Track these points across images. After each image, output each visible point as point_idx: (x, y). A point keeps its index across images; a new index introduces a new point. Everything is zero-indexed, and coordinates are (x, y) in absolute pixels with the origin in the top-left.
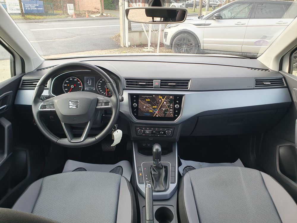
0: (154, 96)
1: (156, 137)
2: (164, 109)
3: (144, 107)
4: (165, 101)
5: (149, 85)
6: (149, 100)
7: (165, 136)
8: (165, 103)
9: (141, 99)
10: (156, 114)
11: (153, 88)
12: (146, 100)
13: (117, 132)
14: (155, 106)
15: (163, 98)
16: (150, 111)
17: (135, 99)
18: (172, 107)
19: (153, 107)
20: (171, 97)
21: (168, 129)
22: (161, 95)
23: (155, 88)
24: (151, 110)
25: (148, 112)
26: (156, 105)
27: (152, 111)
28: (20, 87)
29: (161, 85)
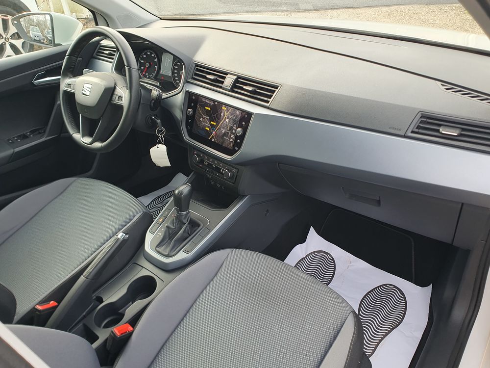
0: (216, 103)
2: (223, 131)
3: (201, 119)
4: (228, 117)
6: (209, 109)
8: (227, 120)
9: (200, 105)
10: (213, 136)
11: (221, 87)
12: (206, 108)
13: (158, 147)
14: (214, 122)
16: (206, 128)
18: (235, 130)
19: (212, 122)
20: (237, 112)
22: (226, 105)
24: (208, 127)
25: (204, 129)
26: (216, 120)
27: (208, 129)
28: (94, 55)
29: (233, 86)
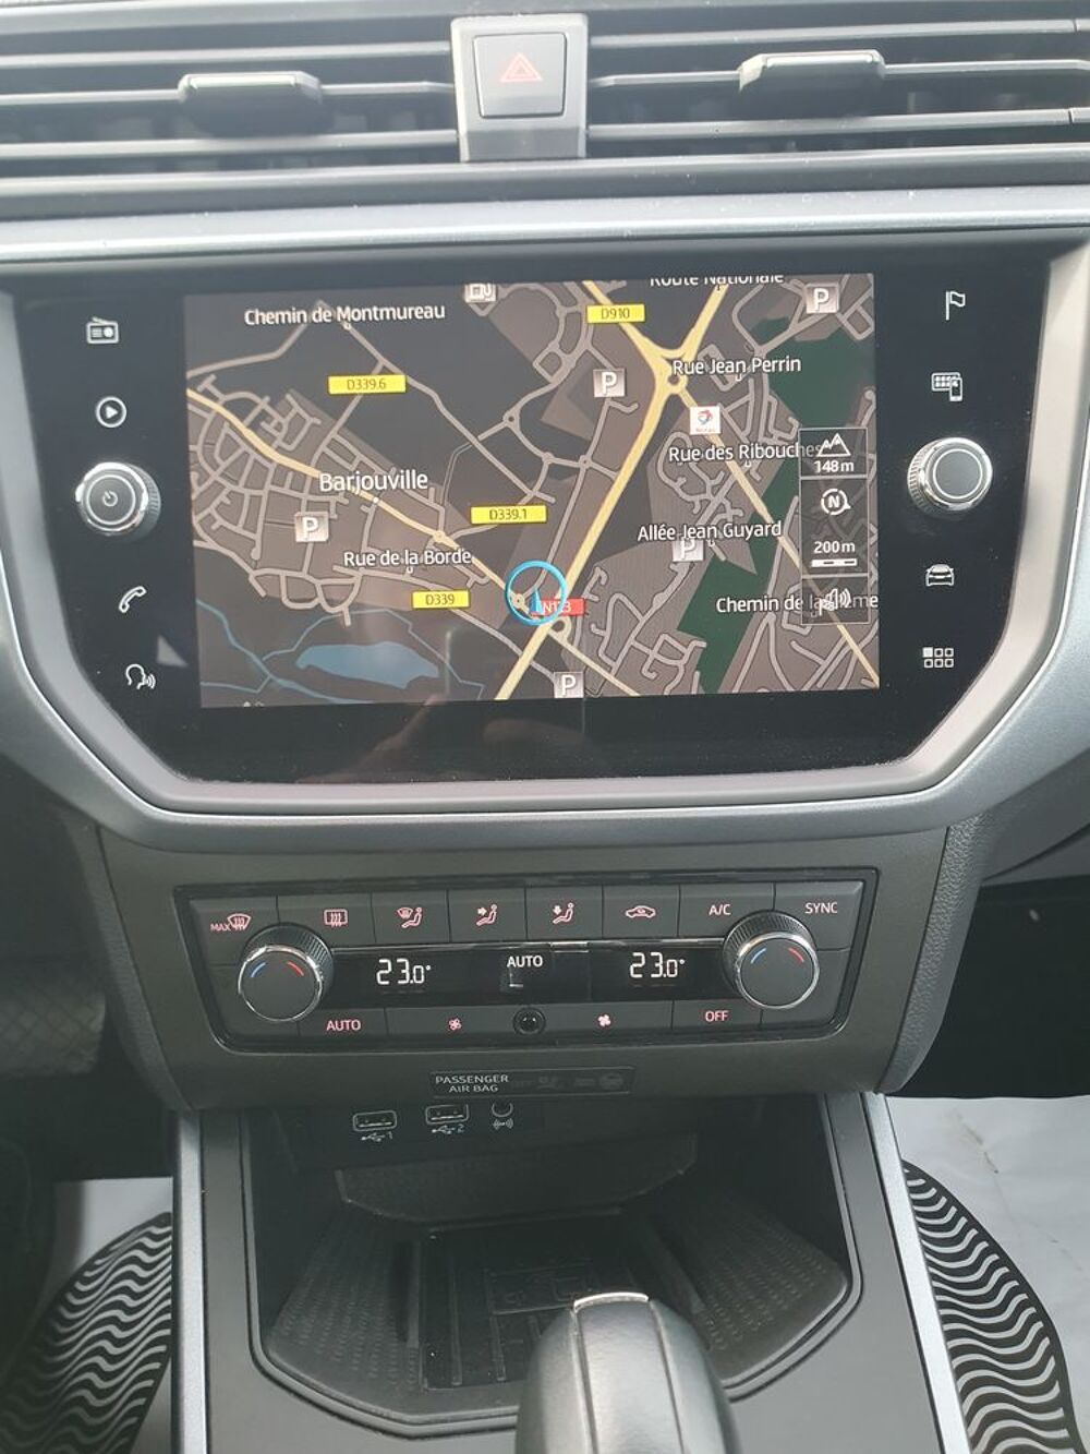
0: (479, 294)
1: (549, 1039)
2: (687, 552)
3: (311, 531)
4: (704, 389)
5: (377, 114)
6: (396, 383)
7: (715, 1016)
8: (705, 421)
9: (226, 381)
10: (551, 654)
11: (449, 153)
12: (338, 385)
14: (514, 497)
15: (665, 332)
16: (419, 600)
17: (106, 369)
18: (851, 487)
19: (481, 515)
20: (821, 301)
21: (760, 894)
23: (489, 146)
24: (448, 577)
25: (386, 619)
26: (529, 469)
29: (602, 105)
